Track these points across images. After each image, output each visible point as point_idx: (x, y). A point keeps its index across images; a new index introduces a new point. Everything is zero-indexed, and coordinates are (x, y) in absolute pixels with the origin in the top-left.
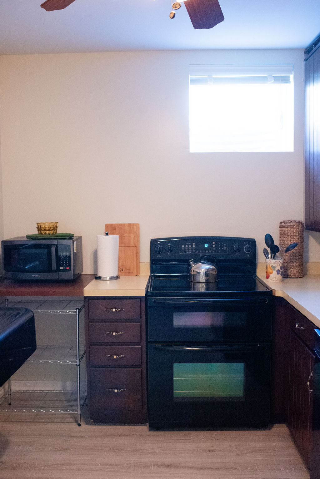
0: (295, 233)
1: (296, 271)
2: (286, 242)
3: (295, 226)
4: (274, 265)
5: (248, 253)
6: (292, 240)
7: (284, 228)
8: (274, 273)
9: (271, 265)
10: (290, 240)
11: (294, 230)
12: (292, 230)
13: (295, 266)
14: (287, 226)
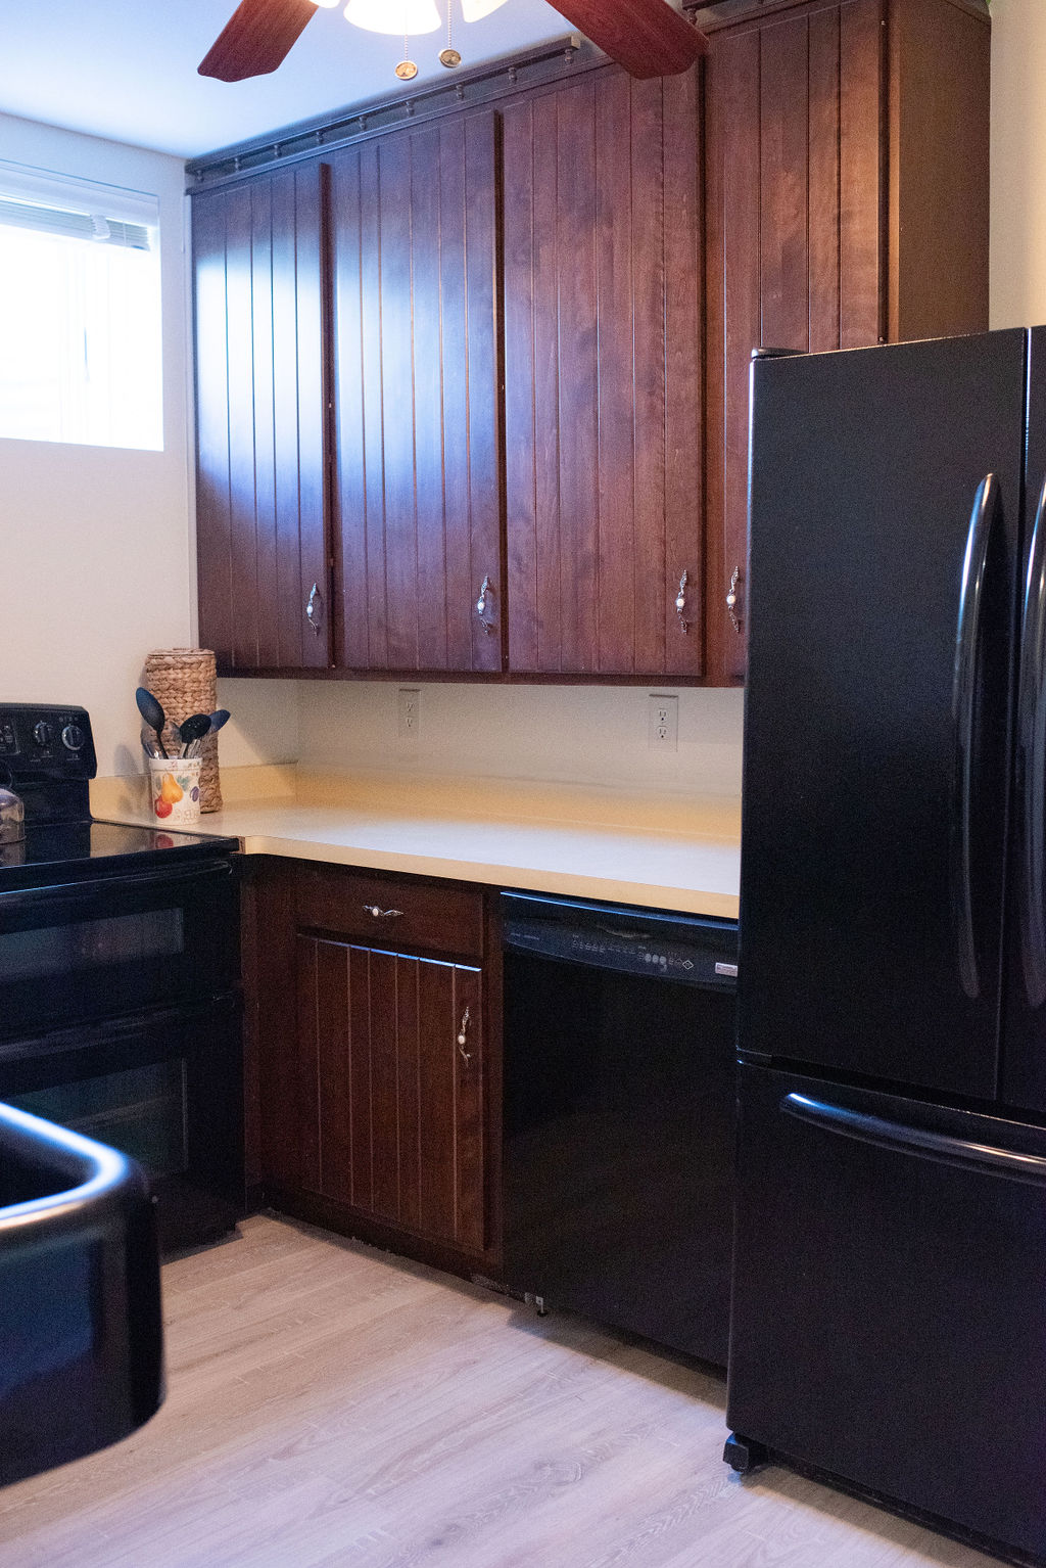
0: (202, 684)
1: (211, 791)
2: (179, 710)
3: (203, 665)
4: (184, 776)
5: (75, 749)
6: (196, 704)
7: (171, 671)
8: (187, 796)
9: (176, 775)
10: (190, 705)
11: (201, 677)
12: (194, 675)
13: (207, 778)
14: (180, 666)
